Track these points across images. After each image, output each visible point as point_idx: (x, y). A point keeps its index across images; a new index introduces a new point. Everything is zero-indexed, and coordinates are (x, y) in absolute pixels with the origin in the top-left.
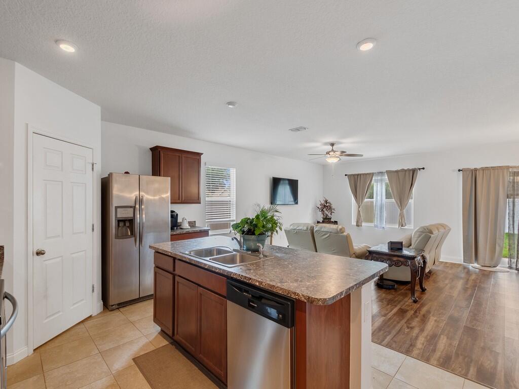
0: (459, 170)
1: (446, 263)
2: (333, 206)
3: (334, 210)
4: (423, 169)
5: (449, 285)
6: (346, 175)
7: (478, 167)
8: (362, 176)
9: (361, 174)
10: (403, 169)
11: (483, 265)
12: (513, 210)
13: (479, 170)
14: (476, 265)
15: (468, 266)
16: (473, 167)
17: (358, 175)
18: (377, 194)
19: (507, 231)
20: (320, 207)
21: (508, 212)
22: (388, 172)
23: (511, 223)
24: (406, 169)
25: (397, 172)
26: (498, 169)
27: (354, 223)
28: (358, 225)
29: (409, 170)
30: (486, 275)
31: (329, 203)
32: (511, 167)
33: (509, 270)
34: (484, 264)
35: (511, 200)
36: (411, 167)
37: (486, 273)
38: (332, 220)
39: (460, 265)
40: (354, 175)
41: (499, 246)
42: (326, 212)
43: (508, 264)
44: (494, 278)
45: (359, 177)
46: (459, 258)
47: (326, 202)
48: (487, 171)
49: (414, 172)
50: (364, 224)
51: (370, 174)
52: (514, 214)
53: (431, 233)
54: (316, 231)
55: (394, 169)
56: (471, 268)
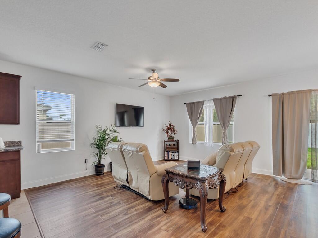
0: (269, 96)
1: (259, 175)
2: (176, 128)
3: (176, 131)
4: (241, 95)
5: (253, 201)
6: (185, 104)
7: (285, 91)
8: (196, 103)
9: (195, 103)
10: (226, 97)
11: (290, 178)
12: (316, 129)
13: (286, 94)
14: (283, 177)
15: (277, 179)
16: (280, 92)
17: (193, 103)
18: (206, 118)
19: (310, 146)
20: (165, 129)
21: (310, 130)
22: (215, 100)
23: (314, 140)
24: (228, 96)
25: (221, 99)
26: (301, 93)
27: (191, 141)
28: (193, 143)
29: (230, 97)
30: (290, 189)
31: (172, 126)
32: (314, 90)
33: (312, 182)
34: (291, 176)
35: (314, 124)
36: (231, 95)
37: (291, 186)
38: (175, 139)
39: (270, 177)
40: (190, 103)
41: (303, 161)
42: (170, 132)
43: (311, 177)
44: (297, 193)
45: (194, 104)
46: (269, 171)
47: (170, 125)
48: (292, 95)
49: (233, 98)
50: (198, 142)
51: (202, 101)
52: (316, 132)
53: (232, 151)
54: (124, 149)
55: (219, 97)
56: (279, 180)
